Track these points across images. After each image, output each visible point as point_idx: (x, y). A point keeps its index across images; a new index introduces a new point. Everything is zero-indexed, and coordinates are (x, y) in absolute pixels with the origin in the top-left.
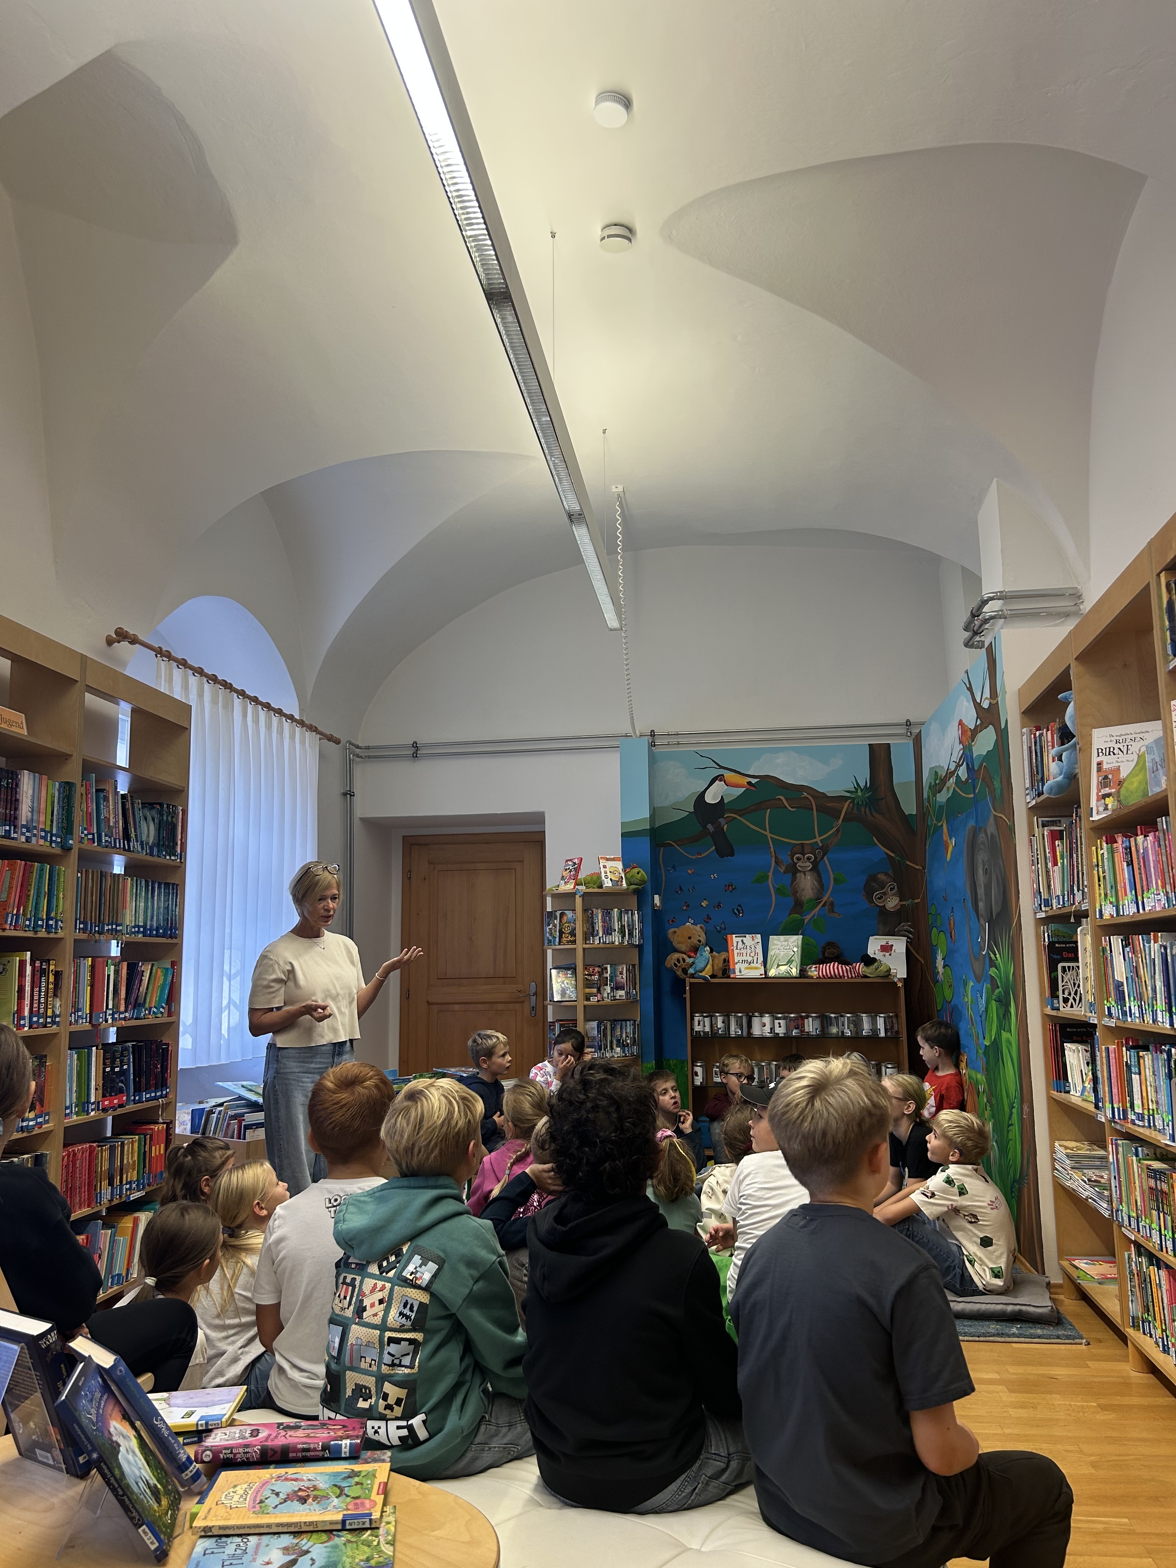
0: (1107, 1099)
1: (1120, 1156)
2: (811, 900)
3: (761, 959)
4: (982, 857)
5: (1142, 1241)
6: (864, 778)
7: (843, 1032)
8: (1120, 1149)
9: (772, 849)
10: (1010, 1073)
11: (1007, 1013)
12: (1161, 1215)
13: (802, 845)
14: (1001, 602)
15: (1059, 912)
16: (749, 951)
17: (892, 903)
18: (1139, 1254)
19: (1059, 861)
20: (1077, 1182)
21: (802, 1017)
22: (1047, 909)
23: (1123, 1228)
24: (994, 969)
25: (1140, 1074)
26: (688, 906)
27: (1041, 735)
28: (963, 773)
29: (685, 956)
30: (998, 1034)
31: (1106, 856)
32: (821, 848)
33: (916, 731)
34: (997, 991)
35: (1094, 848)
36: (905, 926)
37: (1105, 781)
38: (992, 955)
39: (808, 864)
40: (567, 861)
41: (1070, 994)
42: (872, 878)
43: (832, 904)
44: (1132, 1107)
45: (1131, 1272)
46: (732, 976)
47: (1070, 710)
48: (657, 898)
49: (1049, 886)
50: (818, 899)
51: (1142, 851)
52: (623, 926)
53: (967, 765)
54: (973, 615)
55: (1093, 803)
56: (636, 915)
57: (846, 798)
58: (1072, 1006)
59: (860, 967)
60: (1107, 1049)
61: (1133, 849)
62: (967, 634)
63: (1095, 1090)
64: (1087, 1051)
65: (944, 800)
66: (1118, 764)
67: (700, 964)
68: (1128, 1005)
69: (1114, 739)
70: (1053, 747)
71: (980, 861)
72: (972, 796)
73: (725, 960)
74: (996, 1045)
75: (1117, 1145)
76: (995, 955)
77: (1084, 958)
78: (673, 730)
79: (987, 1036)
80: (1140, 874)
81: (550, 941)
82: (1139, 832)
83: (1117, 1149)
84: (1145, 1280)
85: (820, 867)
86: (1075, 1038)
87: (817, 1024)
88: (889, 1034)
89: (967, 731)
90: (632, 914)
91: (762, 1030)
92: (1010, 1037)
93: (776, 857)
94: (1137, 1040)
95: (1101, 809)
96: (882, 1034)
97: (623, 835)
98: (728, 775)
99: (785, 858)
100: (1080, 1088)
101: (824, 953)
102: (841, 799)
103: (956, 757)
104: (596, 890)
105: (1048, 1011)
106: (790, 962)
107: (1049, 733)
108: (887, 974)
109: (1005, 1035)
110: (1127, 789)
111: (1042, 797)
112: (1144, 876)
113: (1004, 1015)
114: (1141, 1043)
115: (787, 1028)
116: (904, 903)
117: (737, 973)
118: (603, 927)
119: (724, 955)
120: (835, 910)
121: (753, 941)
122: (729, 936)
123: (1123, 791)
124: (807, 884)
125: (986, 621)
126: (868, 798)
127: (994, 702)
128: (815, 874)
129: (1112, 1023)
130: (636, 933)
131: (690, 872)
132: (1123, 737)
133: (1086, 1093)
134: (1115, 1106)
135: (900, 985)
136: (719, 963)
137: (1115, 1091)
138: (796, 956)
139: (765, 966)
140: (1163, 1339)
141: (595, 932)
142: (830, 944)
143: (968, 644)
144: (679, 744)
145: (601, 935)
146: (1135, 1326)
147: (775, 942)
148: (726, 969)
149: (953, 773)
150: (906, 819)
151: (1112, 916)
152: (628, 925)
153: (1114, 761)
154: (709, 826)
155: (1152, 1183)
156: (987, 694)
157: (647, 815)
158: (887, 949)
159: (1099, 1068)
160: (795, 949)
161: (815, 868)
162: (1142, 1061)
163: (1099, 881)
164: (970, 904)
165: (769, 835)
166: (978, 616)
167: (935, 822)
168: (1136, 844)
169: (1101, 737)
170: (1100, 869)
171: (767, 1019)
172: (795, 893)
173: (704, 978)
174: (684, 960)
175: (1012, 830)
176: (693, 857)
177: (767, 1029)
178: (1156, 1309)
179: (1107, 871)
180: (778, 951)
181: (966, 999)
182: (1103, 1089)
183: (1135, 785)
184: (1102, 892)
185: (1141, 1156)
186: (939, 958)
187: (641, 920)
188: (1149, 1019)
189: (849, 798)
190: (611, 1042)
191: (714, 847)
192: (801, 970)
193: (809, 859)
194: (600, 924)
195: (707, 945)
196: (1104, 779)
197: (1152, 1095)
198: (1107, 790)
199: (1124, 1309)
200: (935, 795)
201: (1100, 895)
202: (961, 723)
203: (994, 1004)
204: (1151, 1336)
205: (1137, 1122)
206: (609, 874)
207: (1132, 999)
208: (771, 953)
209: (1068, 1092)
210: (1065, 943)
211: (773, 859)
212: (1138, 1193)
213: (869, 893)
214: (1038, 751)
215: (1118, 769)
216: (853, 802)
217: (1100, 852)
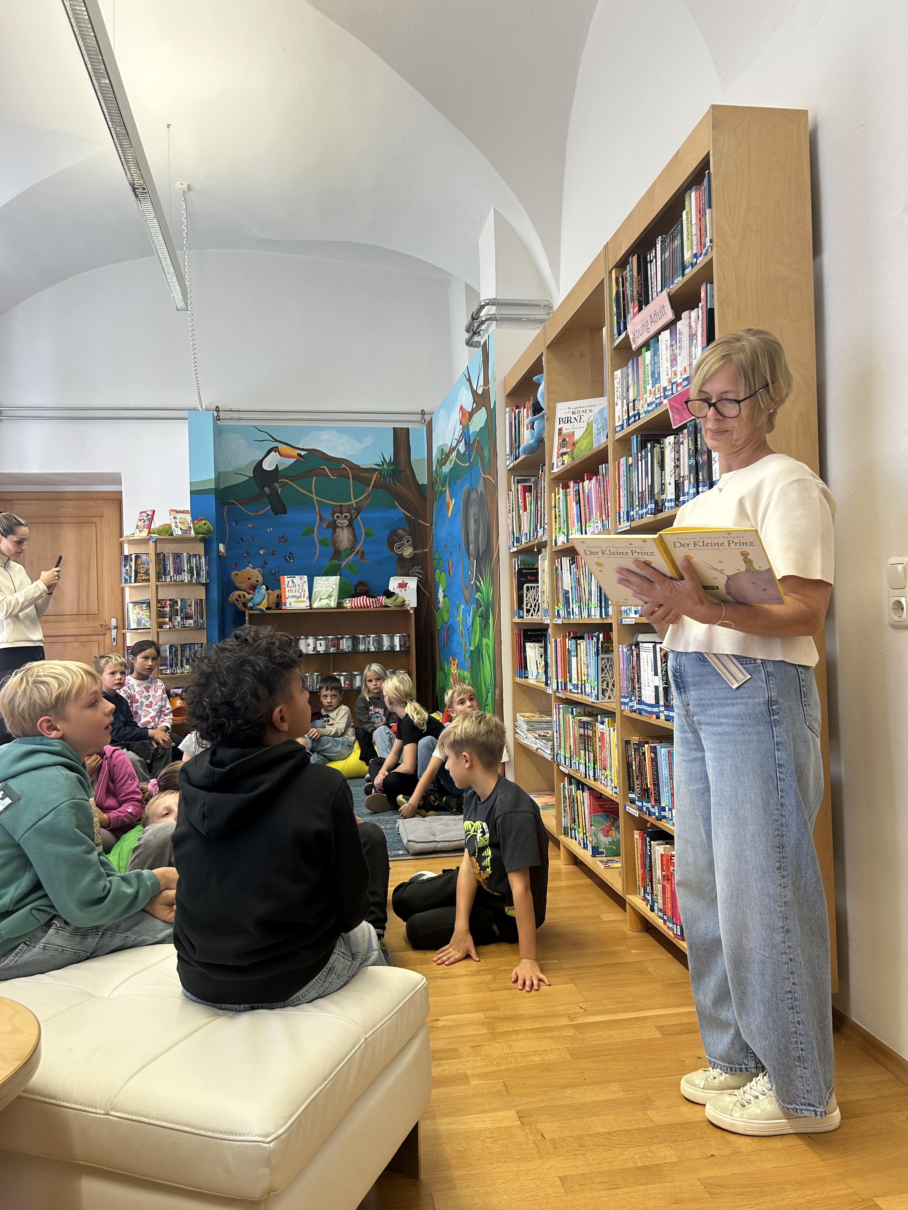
0: (554, 676)
1: (561, 716)
2: (346, 550)
3: (307, 594)
4: (473, 510)
5: (573, 773)
6: (389, 455)
7: (368, 649)
8: (561, 711)
9: (317, 509)
10: (487, 668)
11: (487, 623)
12: (587, 753)
13: (341, 506)
14: (494, 308)
15: (527, 545)
16: (297, 588)
17: (408, 552)
18: (570, 783)
19: (528, 507)
20: (531, 741)
21: (338, 638)
22: (518, 544)
23: (561, 767)
24: (479, 593)
25: (577, 656)
26: (248, 553)
27: (519, 412)
28: (462, 448)
29: (244, 593)
30: (481, 641)
31: (561, 498)
32: (355, 509)
33: (427, 418)
34: (481, 609)
35: (553, 494)
36: (416, 569)
37: (563, 443)
38: (478, 584)
39: (345, 521)
40: (141, 513)
41: (531, 607)
42: (393, 533)
43: (363, 552)
44: (570, 681)
45: (564, 796)
46: (284, 608)
47: (541, 388)
48: (222, 547)
49: (520, 528)
50: (352, 548)
51: (587, 492)
52: (191, 568)
53: (465, 440)
54: (473, 319)
55: (554, 460)
56: (204, 559)
57: (375, 470)
58: (532, 615)
59: (383, 600)
60: (556, 641)
61: (581, 491)
62: (467, 335)
63: (546, 672)
64: (541, 647)
65: (448, 471)
66: (573, 430)
67: (257, 599)
68: (571, 607)
69: (571, 411)
70: (528, 417)
71: (472, 513)
72: (468, 464)
73: (278, 596)
74: (478, 650)
75: (559, 709)
76: (480, 582)
77: (543, 577)
78: (235, 408)
79: (472, 644)
80: (585, 509)
81: (126, 580)
82: (586, 478)
83: (559, 711)
84: (573, 801)
85: (354, 524)
86: (533, 639)
87: (350, 643)
88: (403, 648)
89: (465, 414)
90: (200, 558)
91: (307, 649)
92: (488, 642)
93: (320, 516)
94: (576, 633)
95: (560, 464)
96: (398, 649)
97: (192, 493)
98: (281, 447)
99: (328, 516)
100: (535, 674)
101: (356, 590)
102: (372, 470)
103: (457, 436)
104: (167, 537)
105: (517, 620)
106: (330, 596)
107: (525, 410)
108: (402, 604)
109: (485, 641)
110: (579, 449)
111: (518, 460)
112: (587, 511)
113: (485, 627)
114: (578, 635)
115: (327, 646)
116: (416, 552)
117: (288, 605)
118: (174, 568)
119: (277, 592)
120: (365, 557)
121: (301, 581)
122: (281, 577)
123: (575, 450)
124: (344, 536)
125: (483, 323)
126: (392, 470)
127: (486, 388)
128: (351, 529)
129: (560, 622)
130: (203, 573)
131: (250, 526)
132: (578, 409)
133: (539, 677)
134: (560, 680)
135: (412, 612)
136: (273, 598)
137: (559, 670)
138: (334, 592)
139: (310, 601)
140: (584, 839)
141: (167, 572)
142: (361, 583)
143: (469, 343)
144: (240, 419)
145: (172, 574)
146: (566, 834)
147: (319, 581)
148: (279, 603)
149: (454, 449)
150: (420, 489)
151: (563, 543)
152: (197, 567)
153: (571, 427)
154: (266, 489)
155: (582, 731)
156: (481, 382)
157: (213, 477)
158: (403, 586)
159: (549, 656)
160: (334, 587)
161: (351, 525)
162: (579, 647)
163: (556, 518)
164: (464, 548)
165: (315, 498)
166: (477, 319)
167: (440, 488)
168: (583, 488)
169: (562, 409)
170: (557, 510)
171: (311, 640)
172: (334, 543)
173: (261, 610)
174: (244, 596)
175: (495, 487)
176: (253, 514)
177: (311, 648)
178: (580, 819)
179: (561, 510)
180: (320, 589)
181: (458, 619)
182: (552, 670)
183: (585, 445)
184: (557, 527)
185: (575, 714)
186: (441, 590)
187: (208, 563)
188: (585, 614)
189: (377, 470)
190: (182, 661)
191: (270, 507)
192: (338, 603)
193: (346, 517)
194: (171, 566)
195: (263, 584)
196: (563, 441)
197: (584, 671)
198: (564, 450)
199: (559, 822)
200: (441, 468)
201: (556, 529)
202: (461, 408)
203: (478, 619)
204: (576, 839)
205: (573, 690)
206: (178, 524)
207: (574, 602)
208: (315, 590)
209: (527, 678)
210: (530, 569)
211: (318, 517)
212: (572, 741)
213: (391, 545)
214: (517, 424)
215: (573, 433)
216: (380, 473)
217: (557, 497)
